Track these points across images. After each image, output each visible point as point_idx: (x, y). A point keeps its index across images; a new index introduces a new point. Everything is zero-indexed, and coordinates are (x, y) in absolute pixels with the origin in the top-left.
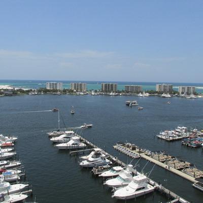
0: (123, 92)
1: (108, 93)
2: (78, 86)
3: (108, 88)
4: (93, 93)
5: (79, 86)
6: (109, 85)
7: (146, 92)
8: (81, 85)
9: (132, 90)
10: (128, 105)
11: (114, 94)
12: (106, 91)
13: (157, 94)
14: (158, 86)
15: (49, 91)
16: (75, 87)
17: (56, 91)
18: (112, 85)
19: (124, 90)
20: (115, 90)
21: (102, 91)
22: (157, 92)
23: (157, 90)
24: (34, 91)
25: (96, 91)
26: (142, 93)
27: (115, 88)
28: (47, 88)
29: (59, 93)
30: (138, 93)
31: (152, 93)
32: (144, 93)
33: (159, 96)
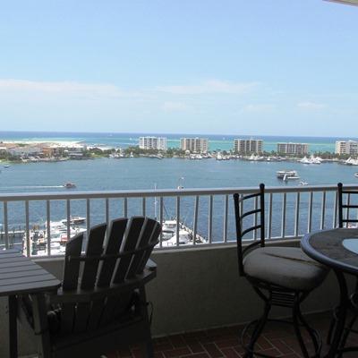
0: (274, 154)
1: (246, 157)
2: (193, 144)
3: (247, 147)
4: (219, 157)
5: (195, 144)
6: (248, 141)
7: (315, 156)
8: (198, 141)
9: (290, 151)
10: (280, 178)
11: (256, 158)
12: (243, 154)
13: (336, 159)
14: (339, 143)
15: (143, 151)
16: (188, 146)
17: (155, 152)
18: (254, 142)
19: (276, 151)
20: (260, 150)
21: (235, 153)
22: (336, 156)
23: (338, 151)
24: (118, 151)
25: (225, 153)
26: (308, 157)
27: (260, 147)
28: (141, 147)
29: (159, 155)
30: (302, 157)
31: (327, 156)
32: (312, 157)
33: (340, 163)
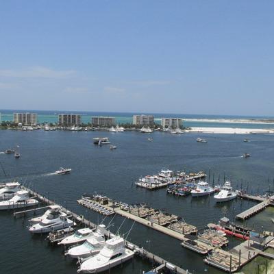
0: (90, 125)
1: (68, 128)
2: (24, 118)
3: (69, 120)
4: (47, 128)
5: (26, 118)
6: (69, 116)
7: (120, 126)
8: (29, 116)
9: (101, 123)
10: (96, 143)
11: (76, 128)
12: (67, 126)
13: (134, 128)
14: (135, 117)
16: (20, 119)
18: (74, 117)
19: (91, 123)
20: (79, 122)
21: (60, 125)
22: (134, 126)
23: (135, 122)
25: (51, 125)
26: (115, 127)
27: (79, 120)
30: (110, 127)
31: (128, 126)
32: (117, 127)
33: (137, 131)
